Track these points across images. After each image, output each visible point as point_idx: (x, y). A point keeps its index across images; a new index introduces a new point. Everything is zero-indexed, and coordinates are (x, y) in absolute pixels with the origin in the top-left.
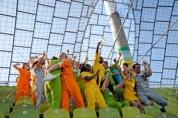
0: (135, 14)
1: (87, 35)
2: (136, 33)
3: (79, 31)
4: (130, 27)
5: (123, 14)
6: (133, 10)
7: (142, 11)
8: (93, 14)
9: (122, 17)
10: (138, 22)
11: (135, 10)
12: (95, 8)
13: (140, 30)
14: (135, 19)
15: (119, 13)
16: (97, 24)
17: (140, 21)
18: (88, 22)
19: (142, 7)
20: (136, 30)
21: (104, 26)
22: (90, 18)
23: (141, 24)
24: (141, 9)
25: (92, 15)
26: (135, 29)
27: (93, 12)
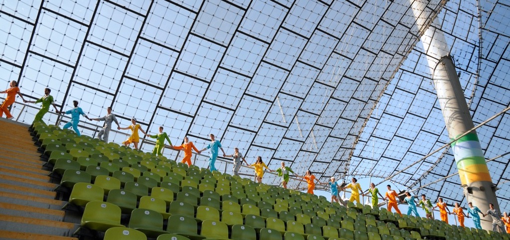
0: (483, 66)
1: (391, 88)
2: (472, 102)
3: (383, 79)
4: (466, 88)
5: (462, 61)
6: (480, 58)
7: (497, 64)
8: (413, 51)
9: (458, 66)
10: (483, 82)
11: (483, 59)
12: (419, 40)
13: (482, 97)
14: (479, 76)
15: (456, 58)
16: (412, 71)
17: (488, 83)
18: (401, 63)
19: (501, 58)
20: (474, 96)
21: (424, 77)
22: (405, 57)
23: (487, 88)
24: (497, 59)
25: (411, 52)
26: (474, 94)
27: (415, 48)
